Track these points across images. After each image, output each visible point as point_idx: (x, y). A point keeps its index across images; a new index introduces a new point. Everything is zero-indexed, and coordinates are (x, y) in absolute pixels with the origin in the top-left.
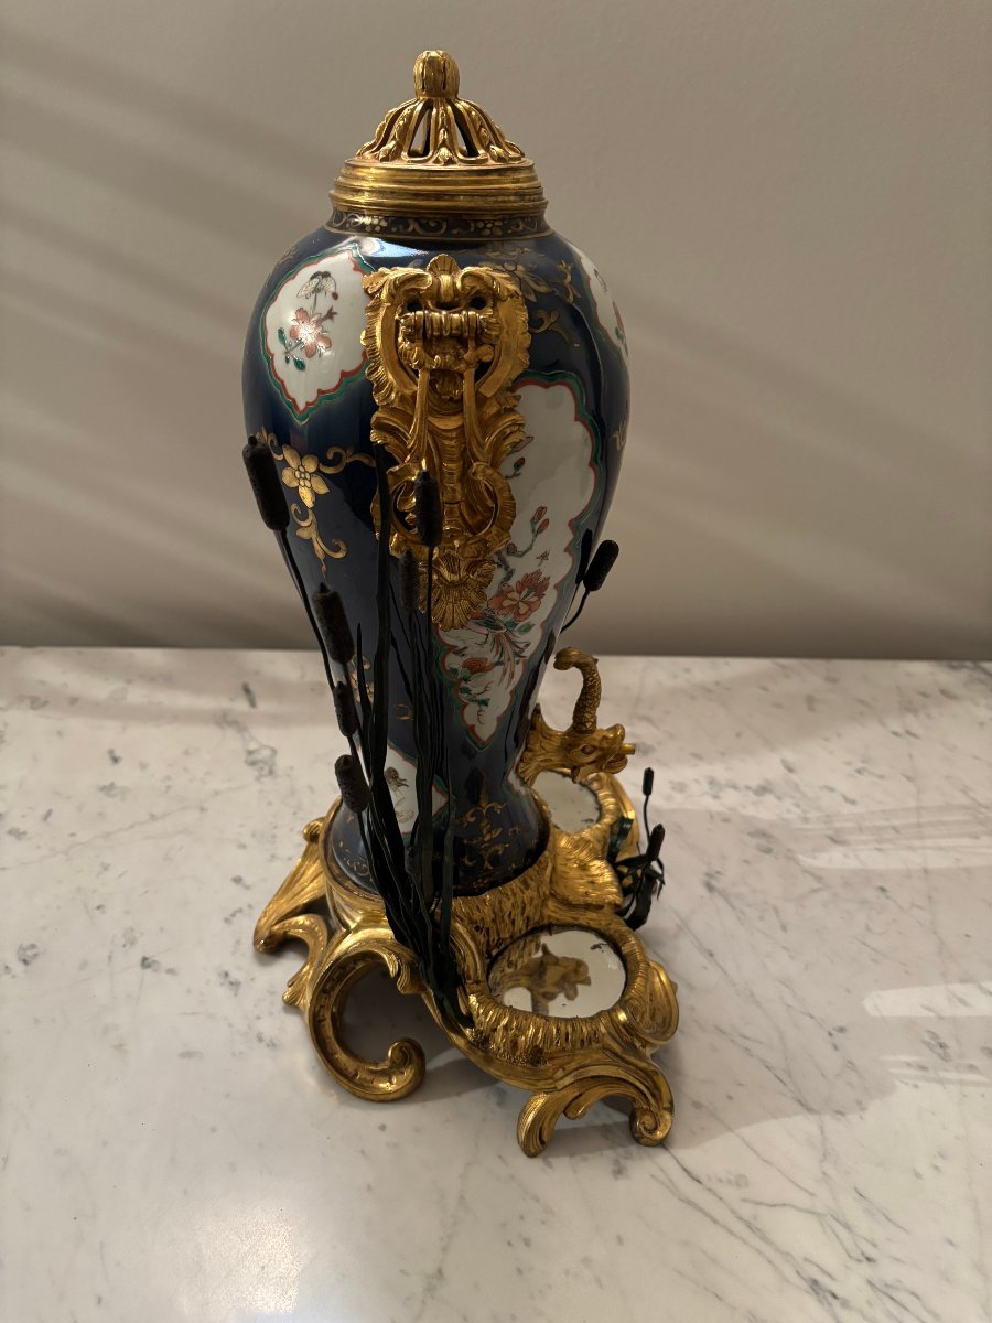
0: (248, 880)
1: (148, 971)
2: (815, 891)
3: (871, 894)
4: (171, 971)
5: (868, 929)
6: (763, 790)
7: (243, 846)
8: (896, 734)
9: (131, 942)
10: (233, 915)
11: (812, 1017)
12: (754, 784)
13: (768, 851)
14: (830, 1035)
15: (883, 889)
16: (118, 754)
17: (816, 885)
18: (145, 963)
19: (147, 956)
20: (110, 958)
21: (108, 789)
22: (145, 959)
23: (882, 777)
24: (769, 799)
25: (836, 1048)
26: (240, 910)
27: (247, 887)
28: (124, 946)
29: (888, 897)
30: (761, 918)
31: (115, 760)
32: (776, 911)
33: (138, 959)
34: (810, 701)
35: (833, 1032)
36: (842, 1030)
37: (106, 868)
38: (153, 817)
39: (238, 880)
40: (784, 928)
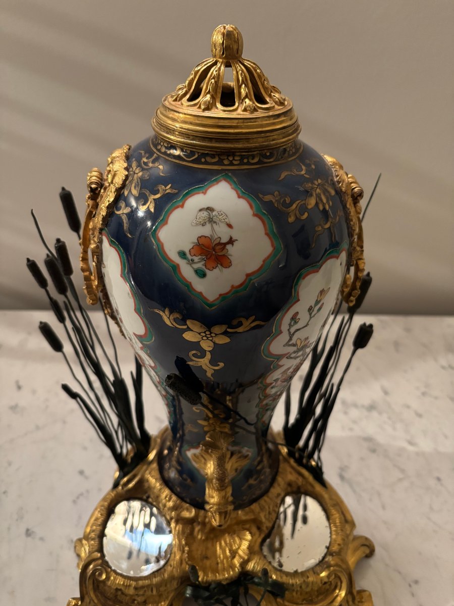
0: (87, 472)
1: (29, 539)
2: (400, 480)
3: (432, 483)
4: (42, 539)
5: (431, 508)
6: (372, 408)
7: (85, 448)
8: (443, 368)
9: (20, 518)
10: (78, 498)
11: (400, 573)
12: (367, 402)
13: (374, 451)
14: (410, 586)
15: (439, 479)
16: (21, 383)
17: (401, 476)
18: (28, 533)
19: (29, 528)
20: (9, 529)
21: (14, 408)
22: (28, 530)
23: (436, 398)
24: (375, 414)
25: (413, 595)
26: (82, 494)
27: (87, 478)
28: (17, 520)
29: (442, 485)
30: (371, 500)
31: (19, 388)
32: (379, 494)
33: (23, 530)
34: (397, 345)
35: (412, 584)
36: (416, 582)
37: (10, 464)
38: (38, 428)
39: (81, 473)
40: (384, 507)
